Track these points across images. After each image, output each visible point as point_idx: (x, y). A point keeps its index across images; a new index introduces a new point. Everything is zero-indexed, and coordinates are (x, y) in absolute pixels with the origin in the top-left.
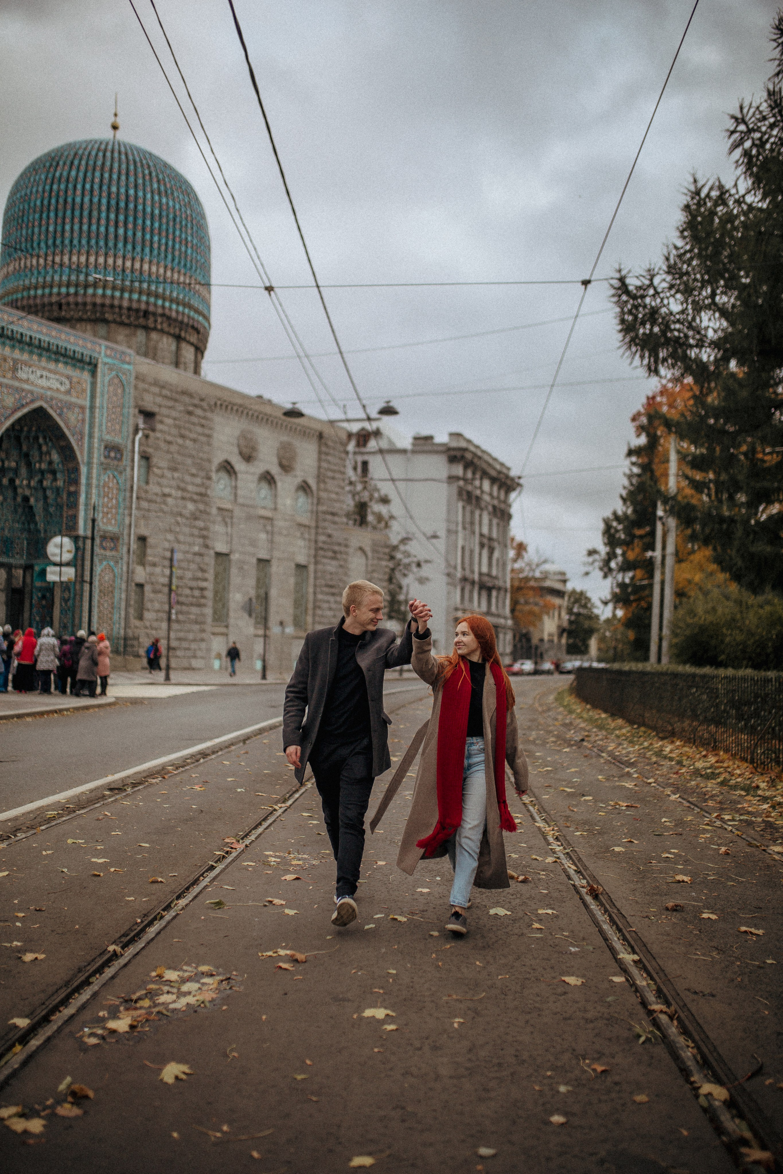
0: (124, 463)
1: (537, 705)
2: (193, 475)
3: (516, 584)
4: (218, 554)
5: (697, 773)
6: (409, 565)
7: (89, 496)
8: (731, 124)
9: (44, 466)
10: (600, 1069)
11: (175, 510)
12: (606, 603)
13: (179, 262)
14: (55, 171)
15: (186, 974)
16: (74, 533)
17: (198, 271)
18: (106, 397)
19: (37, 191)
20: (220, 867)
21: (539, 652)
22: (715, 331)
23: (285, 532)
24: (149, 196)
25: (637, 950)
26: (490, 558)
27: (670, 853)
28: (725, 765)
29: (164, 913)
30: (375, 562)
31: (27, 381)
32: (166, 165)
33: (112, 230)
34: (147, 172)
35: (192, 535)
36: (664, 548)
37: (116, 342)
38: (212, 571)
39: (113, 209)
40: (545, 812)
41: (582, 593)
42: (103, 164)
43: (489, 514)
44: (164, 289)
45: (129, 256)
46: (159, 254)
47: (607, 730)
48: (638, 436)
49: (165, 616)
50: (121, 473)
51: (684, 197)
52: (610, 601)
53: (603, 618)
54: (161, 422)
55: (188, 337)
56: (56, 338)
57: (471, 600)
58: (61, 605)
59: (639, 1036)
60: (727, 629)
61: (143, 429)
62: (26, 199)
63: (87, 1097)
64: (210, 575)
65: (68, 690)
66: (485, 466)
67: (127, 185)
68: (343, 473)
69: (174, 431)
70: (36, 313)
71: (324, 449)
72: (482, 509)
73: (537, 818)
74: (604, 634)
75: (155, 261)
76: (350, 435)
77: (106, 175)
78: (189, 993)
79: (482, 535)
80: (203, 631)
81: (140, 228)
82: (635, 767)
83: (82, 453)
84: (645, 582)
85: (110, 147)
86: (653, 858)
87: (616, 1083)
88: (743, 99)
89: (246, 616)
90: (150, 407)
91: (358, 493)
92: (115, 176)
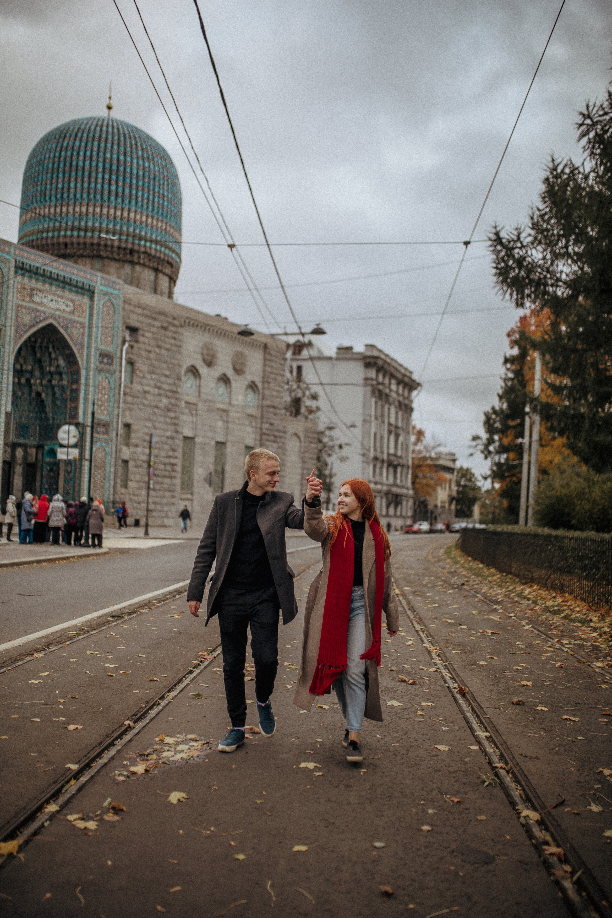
0: (114, 367)
1: (430, 557)
2: (167, 376)
3: (416, 462)
4: (186, 438)
5: (547, 609)
6: (333, 447)
7: (87, 392)
8: (579, 119)
9: (53, 369)
10: (456, 800)
11: (153, 403)
12: (485, 478)
13: (158, 212)
14: (63, 141)
15: (179, 740)
16: (75, 421)
17: (172, 218)
18: (101, 315)
19: (49, 157)
20: (197, 671)
21: (434, 515)
22: (567, 275)
23: (237, 421)
24: (135, 161)
25: (489, 729)
26: (396, 442)
27: (520, 666)
28: (569, 604)
29: (160, 701)
30: (307, 444)
31: (41, 304)
32: (148, 137)
33: (106, 187)
34: (133, 142)
35: (166, 423)
36: (531, 436)
37: (108, 273)
38: (180, 451)
39: (107, 171)
40: (431, 636)
41: (468, 470)
42: (100, 136)
43: (396, 407)
44: (146, 233)
45: (119, 207)
46: (142, 206)
47: (483, 577)
48: (512, 348)
49: (144, 485)
50: (111, 374)
51: (544, 172)
52: (489, 476)
53: (484, 489)
54: (143, 335)
55: (164, 270)
56: (63, 270)
57: (381, 474)
58: (65, 476)
59: (484, 782)
60: (578, 500)
61: (129, 341)
62: (40, 163)
63: (122, 810)
64: (179, 454)
65: (73, 542)
66: (392, 370)
67: (118, 152)
68: (283, 376)
69: (152, 342)
70: (47, 251)
71: (268, 357)
72: (390, 404)
73: (425, 641)
74: (484, 501)
75: (139, 211)
76: (288, 346)
77: (103, 145)
78: (183, 751)
79: (390, 424)
80: (173, 497)
81: (128, 185)
82: (502, 605)
83: (82, 360)
84: (516, 462)
85: (105, 123)
86: (507, 669)
87: (466, 809)
88: (589, 100)
89: (207, 486)
90: (134, 323)
91: (294, 391)
92: (109, 145)
